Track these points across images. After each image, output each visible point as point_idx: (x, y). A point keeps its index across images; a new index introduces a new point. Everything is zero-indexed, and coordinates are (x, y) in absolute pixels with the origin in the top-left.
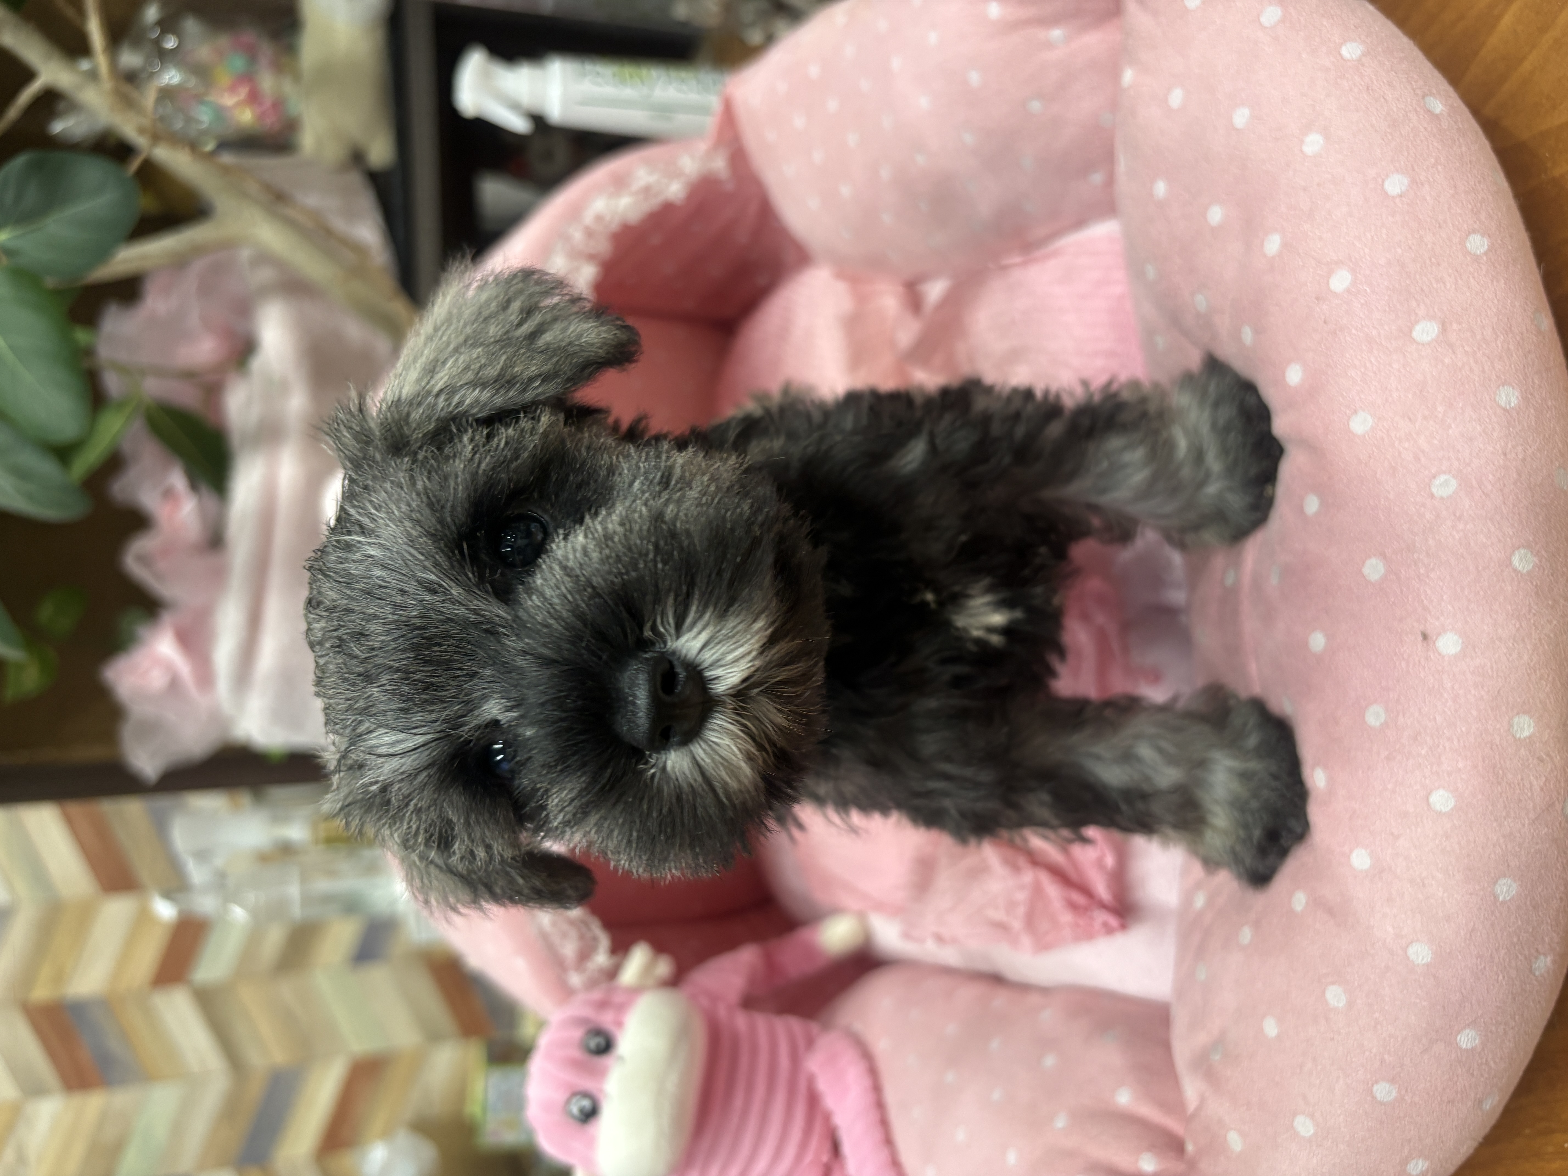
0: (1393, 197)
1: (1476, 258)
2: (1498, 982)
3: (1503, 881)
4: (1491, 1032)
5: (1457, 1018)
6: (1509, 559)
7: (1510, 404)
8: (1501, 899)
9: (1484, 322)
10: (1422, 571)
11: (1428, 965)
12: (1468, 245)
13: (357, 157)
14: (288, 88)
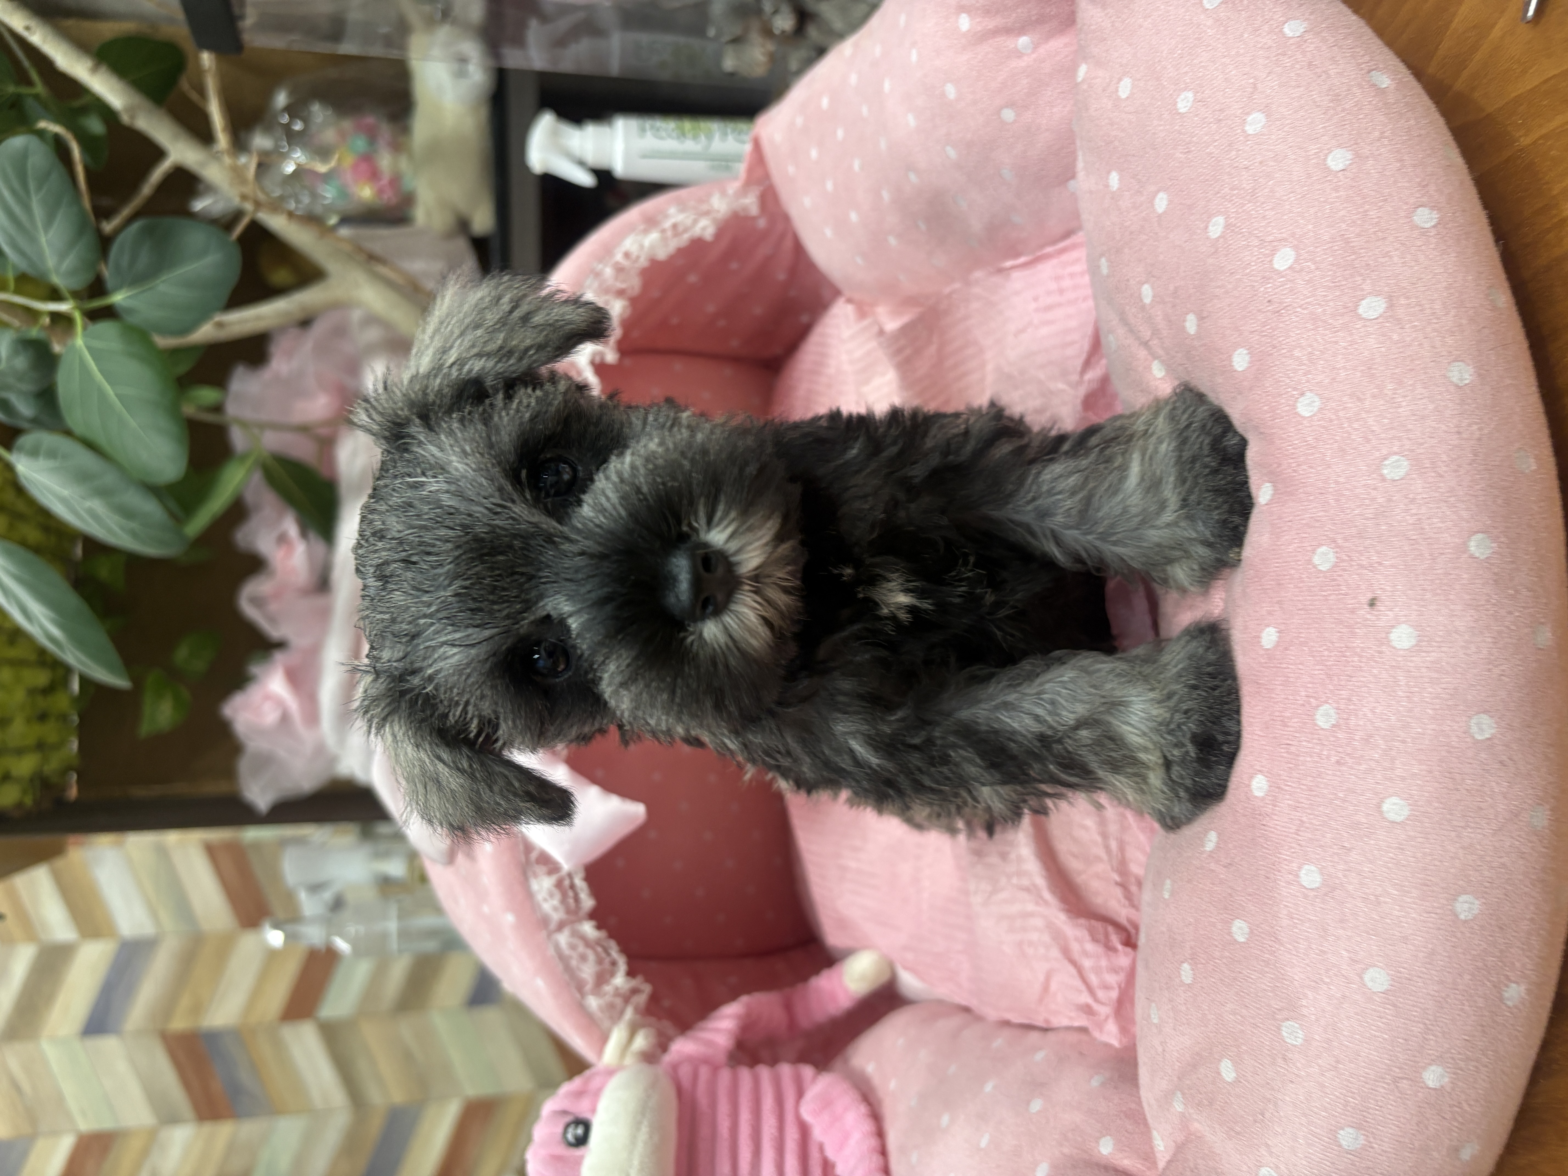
0: (1337, 172)
1: (1424, 232)
2: (1464, 1012)
3: (1462, 898)
4: (1461, 1069)
5: (1421, 1053)
6: (1467, 546)
7: (1463, 380)
8: (1460, 917)
9: (1434, 296)
11: (1385, 992)
12: (1416, 218)
13: (463, 225)
14: (404, 164)
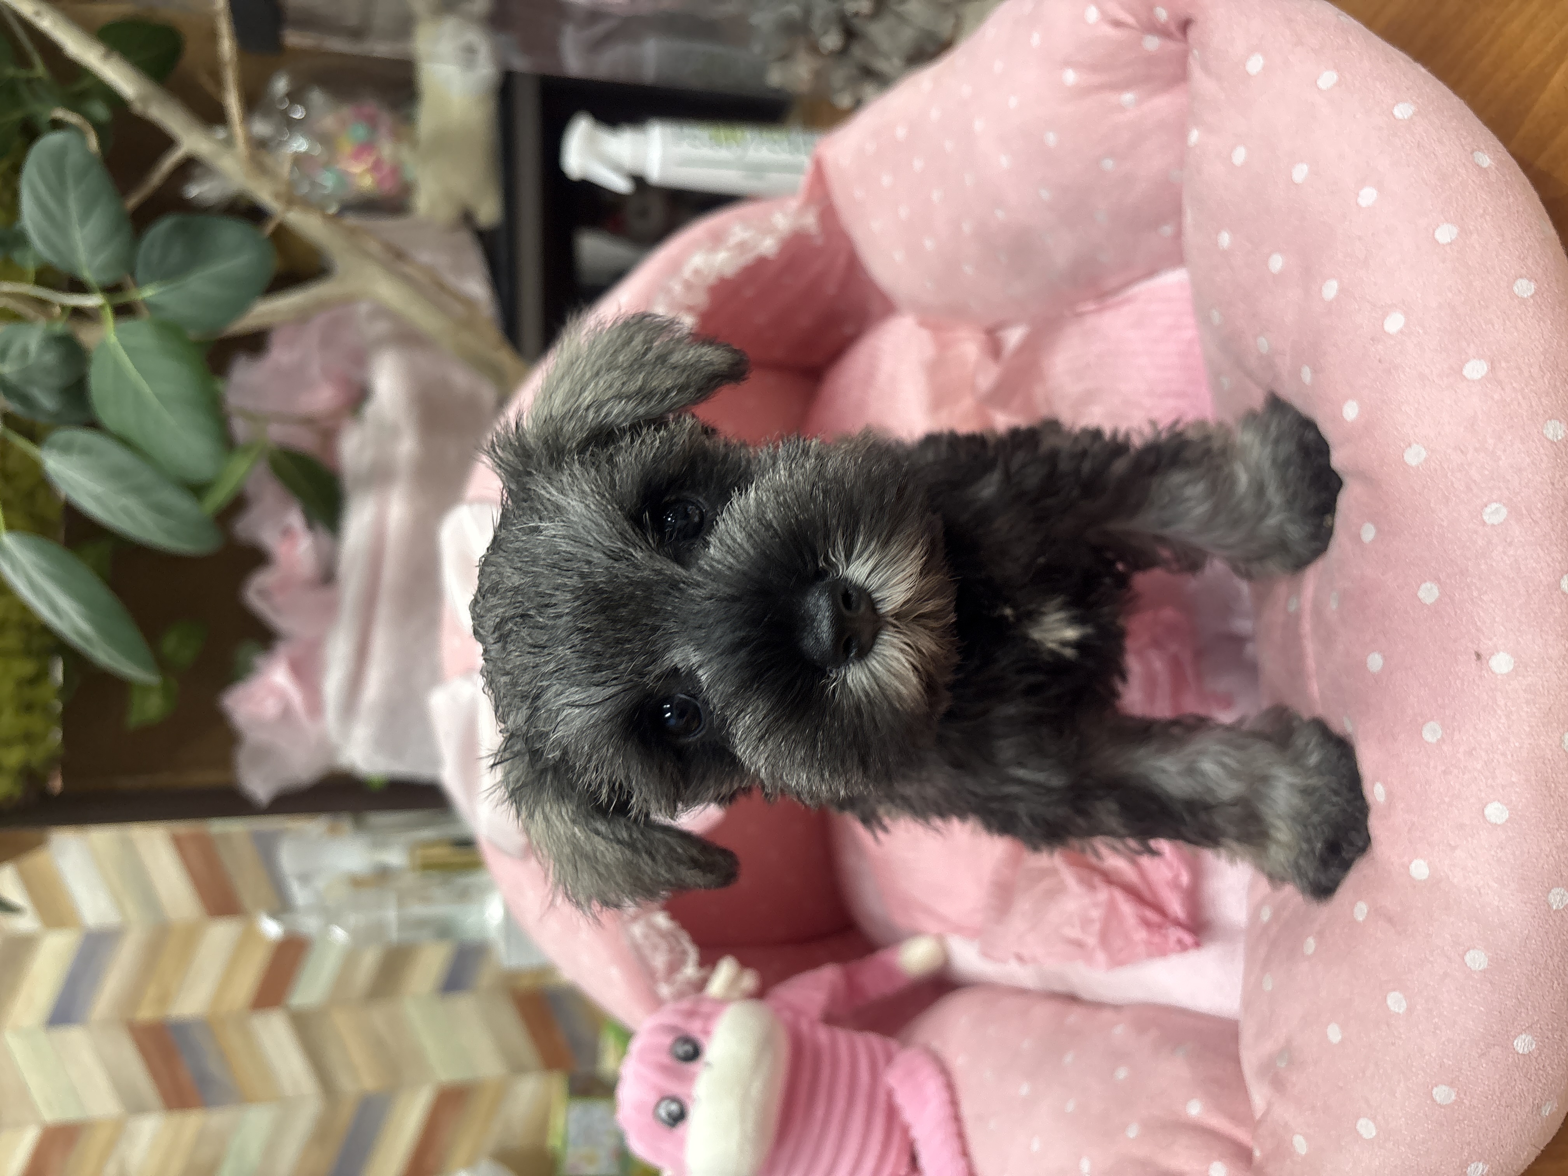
0: (1443, 245)
1: (1523, 301)
2: (1553, 989)
3: (1555, 891)
4: (1547, 1038)
5: (1513, 1023)
6: (1558, 583)
7: (1557, 437)
8: (1554, 907)
9: (1532, 361)
10: (1475, 594)
11: (1484, 971)
12: (1515, 289)
13: (467, 218)
14: (406, 154)
